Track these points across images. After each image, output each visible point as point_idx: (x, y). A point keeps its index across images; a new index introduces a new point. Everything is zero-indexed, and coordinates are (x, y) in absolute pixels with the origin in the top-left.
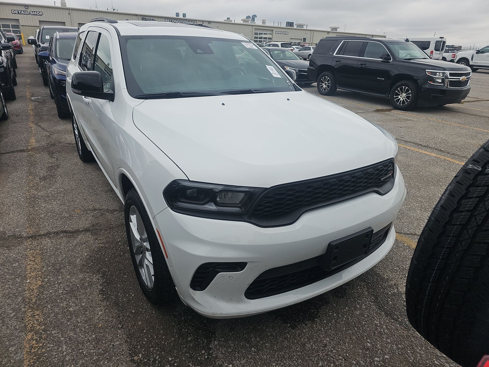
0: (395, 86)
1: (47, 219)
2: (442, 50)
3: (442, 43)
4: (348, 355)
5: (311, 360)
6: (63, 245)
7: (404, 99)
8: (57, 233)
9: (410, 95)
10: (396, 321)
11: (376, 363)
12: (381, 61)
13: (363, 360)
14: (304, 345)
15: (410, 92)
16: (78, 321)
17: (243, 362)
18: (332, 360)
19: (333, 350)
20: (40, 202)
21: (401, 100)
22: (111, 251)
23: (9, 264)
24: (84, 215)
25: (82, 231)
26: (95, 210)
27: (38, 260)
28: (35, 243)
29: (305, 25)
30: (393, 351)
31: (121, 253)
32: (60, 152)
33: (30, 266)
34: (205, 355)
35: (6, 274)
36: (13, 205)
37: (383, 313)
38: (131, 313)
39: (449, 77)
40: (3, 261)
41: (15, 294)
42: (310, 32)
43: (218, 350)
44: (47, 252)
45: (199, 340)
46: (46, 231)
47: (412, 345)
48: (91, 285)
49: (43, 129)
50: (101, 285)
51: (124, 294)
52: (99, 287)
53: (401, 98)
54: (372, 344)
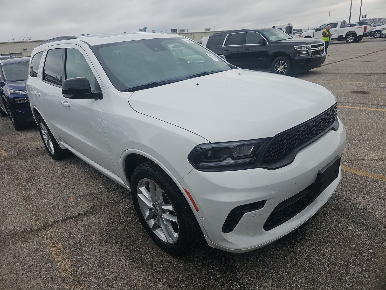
0: (274, 61)
1: (49, 211)
2: (291, 33)
3: (290, 28)
4: (343, 257)
5: (319, 268)
6: (74, 228)
7: (282, 70)
8: (64, 220)
9: (286, 66)
10: (363, 224)
11: (366, 257)
12: (260, 45)
13: (356, 258)
14: (308, 258)
15: (285, 64)
16: (119, 285)
17: (270, 282)
18: (334, 264)
19: (331, 256)
20: (35, 199)
21: (280, 71)
22: (117, 224)
23: (34, 254)
24: (79, 201)
25: (84, 214)
26: (87, 195)
27: (59, 245)
28: (48, 232)
29: (185, 30)
30: (373, 245)
31: (127, 224)
32: (31, 157)
33: (54, 252)
34: (238, 285)
35: (35, 263)
36: (12, 206)
37: (351, 221)
38: (160, 267)
39: (311, 49)
40: (27, 253)
41: (52, 277)
42: (191, 34)
43: (245, 278)
44: (63, 237)
45: (227, 275)
46: (53, 221)
47: (383, 238)
48: (115, 254)
49: (7, 141)
50: (123, 252)
51: (146, 255)
52: (123, 254)
53: (280, 70)
54: (356, 245)
